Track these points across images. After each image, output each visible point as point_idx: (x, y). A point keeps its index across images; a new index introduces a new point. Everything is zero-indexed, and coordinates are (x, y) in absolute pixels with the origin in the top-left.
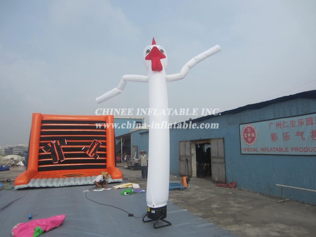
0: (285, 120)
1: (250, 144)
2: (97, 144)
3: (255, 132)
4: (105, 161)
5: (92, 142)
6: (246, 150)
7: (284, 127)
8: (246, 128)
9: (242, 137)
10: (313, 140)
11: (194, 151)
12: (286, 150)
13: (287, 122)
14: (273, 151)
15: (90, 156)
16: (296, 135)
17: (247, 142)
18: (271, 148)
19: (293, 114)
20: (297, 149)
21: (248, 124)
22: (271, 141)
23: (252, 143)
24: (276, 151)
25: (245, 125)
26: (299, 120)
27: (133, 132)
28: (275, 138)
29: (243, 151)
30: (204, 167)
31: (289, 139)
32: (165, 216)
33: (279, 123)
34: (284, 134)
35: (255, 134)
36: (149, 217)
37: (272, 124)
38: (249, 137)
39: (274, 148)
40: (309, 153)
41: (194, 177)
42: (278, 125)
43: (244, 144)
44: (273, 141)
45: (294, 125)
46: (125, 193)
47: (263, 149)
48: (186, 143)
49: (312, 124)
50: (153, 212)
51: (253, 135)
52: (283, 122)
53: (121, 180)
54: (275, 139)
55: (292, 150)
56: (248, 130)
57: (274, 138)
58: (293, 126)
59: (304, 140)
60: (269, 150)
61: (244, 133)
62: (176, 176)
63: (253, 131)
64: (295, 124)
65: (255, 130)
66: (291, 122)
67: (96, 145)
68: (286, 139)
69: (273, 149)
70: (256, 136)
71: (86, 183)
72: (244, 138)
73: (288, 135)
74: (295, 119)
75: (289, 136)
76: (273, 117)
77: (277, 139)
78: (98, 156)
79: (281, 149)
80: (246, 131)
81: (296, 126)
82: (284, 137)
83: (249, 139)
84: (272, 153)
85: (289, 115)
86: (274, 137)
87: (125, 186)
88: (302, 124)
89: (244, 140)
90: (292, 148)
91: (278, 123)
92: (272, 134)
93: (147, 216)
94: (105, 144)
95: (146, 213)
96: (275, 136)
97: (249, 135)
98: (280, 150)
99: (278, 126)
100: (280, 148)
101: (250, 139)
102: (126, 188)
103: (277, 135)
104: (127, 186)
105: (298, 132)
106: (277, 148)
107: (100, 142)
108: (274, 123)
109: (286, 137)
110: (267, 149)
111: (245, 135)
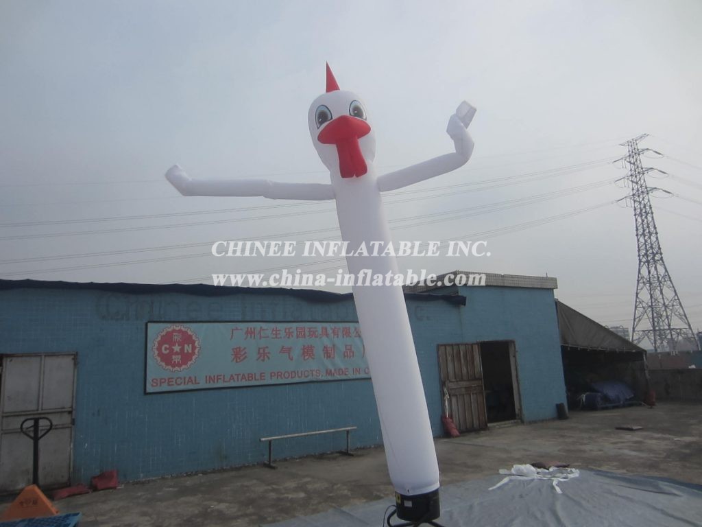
0: (264, 325)
1: (176, 368)
3: (193, 342)
6: (161, 383)
7: (260, 338)
8: (168, 333)
10: (304, 359)
12: (261, 376)
13: (267, 330)
14: (236, 380)
16: (280, 352)
17: (167, 364)
18: (232, 376)
20: (279, 375)
21: (177, 324)
22: (232, 361)
23: (183, 366)
24: (241, 380)
25: (169, 325)
26: (286, 329)
28: (242, 355)
29: (152, 385)
31: (269, 358)
33: (253, 330)
34: (259, 349)
35: (194, 348)
37: (237, 329)
38: (177, 353)
39: (238, 375)
40: (296, 380)
42: (250, 333)
43: (157, 371)
44: (237, 362)
45: (278, 336)
47: (211, 379)
49: (304, 336)
51: (188, 348)
52: (259, 328)
54: (242, 358)
55: (271, 377)
56: (175, 337)
57: (239, 356)
58: (276, 338)
59: (292, 359)
60: (227, 378)
61: (161, 344)
63: (187, 339)
65: (194, 338)
66: (273, 330)
68: (262, 358)
69: (235, 377)
70: (196, 351)
72: (160, 354)
73: (266, 351)
74: (280, 326)
75: (269, 353)
76: (240, 318)
77: (246, 357)
79: (251, 376)
80: (167, 339)
82: (259, 355)
83: (174, 357)
84: (232, 384)
85: (271, 319)
86: (238, 354)
88: (291, 336)
89: (159, 359)
91: (249, 329)
92: (236, 349)
96: (242, 353)
97: (177, 348)
98: (248, 378)
99: (249, 335)
100: (248, 374)
103: (246, 350)
105: (283, 347)
106: (243, 375)
108: (241, 329)
109: (263, 354)
110: (222, 377)
111: (163, 348)
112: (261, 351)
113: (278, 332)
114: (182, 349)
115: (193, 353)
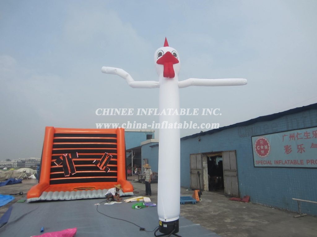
0: (299, 131)
1: (263, 156)
2: (108, 156)
3: (267, 144)
4: (116, 174)
5: (103, 155)
6: (259, 163)
7: (298, 139)
8: (258, 140)
9: (255, 150)
11: (205, 164)
12: (301, 162)
13: (301, 134)
14: (288, 163)
15: (101, 169)
16: (311, 147)
17: (260, 155)
18: (286, 161)
19: (308, 126)
20: (312, 162)
21: (261, 136)
22: (285, 153)
23: (265, 156)
24: (290, 164)
25: (258, 137)
26: (313, 132)
27: (144, 145)
28: (290, 150)
29: (256, 164)
30: (216, 180)
31: (304, 151)
32: (177, 230)
33: (293, 135)
35: (268, 147)
36: (161, 231)
37: (285, 135)
38: (262, 150)
39: (289, 161)
41: (206, 191)
42: (292, 137)
43: (257, 157)
44: (287, 154)
45: (309, 137)
46: (136, 207)
47: (277, 162)
48: (197, 155)
50: (165, 226)
51: (266, 147)
52: (296, 133)
53: (132, 193)
54: (289, 151)
55: (307, 163)
56: (261, 142)
57: (288, 150)
58: (308, 138)
60: (284, 162)
61: (257, 145)
62: (187, 190)
64: (309, 135)
65: (268, 142)
66: (305, 134)
67: (107, 158)
68: (300, 151)
69: (287, 162)
70: (269, 148)
71: (97, 196)
72: (257, 150)
73: (302, 146)
74: (309, 130)
75: (304, 148)
76: (286, 129)
77: (291, 151)
78: (109, 169)
79: (295, 162)
80: (258, 143)
81: (310, 138)
82: (298, 150)
83: (261, 151)
84: (286, 165)
85: (303, 127)
86: (288, 149)
87: (136, 200)
89: (257, 152)
90: (307, 160)
91: (291, 135)
92: (286, 146)
93: (159, 230)
94: (116, 157)
95: (158, 228)
96: (289, 148)
97: (262, 147)
98: (294, 162)
99: (291, 138)
100: (294, 161)
101: (263, 151)
102: (137, 201)
103: (291, 147)
104: (138, 200)
105: (313, 144)
106: (291, 161)
107: (111, 155)
108: (287, 135)
109: (301, 149)
110: (281, 161)
111: (258, 147)
112: (299, 147)
113: (308, 135)
114: (264, 148)
115: (268, 149)
